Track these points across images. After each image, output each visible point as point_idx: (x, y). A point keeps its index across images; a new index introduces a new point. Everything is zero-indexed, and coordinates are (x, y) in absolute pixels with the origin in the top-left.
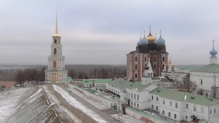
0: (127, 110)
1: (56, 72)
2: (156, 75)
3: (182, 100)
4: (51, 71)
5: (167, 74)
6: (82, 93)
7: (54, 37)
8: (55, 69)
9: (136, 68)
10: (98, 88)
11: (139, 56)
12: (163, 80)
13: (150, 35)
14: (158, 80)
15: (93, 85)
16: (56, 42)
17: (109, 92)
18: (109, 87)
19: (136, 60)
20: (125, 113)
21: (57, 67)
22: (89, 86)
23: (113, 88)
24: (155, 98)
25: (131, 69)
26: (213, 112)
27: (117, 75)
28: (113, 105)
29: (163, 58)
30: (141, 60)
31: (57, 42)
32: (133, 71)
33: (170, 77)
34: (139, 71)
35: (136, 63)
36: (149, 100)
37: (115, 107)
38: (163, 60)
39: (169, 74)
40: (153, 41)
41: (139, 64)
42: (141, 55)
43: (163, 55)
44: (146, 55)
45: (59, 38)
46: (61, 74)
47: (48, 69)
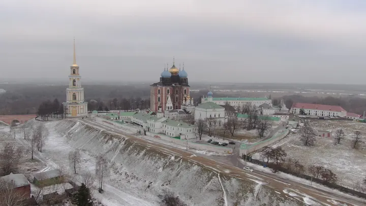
0: (147, 133)
1: (77, 105)
2: (176, 107)
3: (176, 126)
4: (70, 104)
5: (185, 107)
6: (113, 124)
7: (72, 67)
8: (74, 101)
9: (159, 101)
10: (124, 121)
11: (162, 89)
12: (181, 112)
13: (174, 67)
14: (176, 113)
15: (119, 118)
16: (74, 73)
17: (134, 123)
18: (133, 120)
19: (159, 93)
20: (145, 135)
21: (77, 99)
22: (115, 119)
23: (137, 120)
24: (164, 126)
25: (154, 102)
26: (189, 131)
27: (140, 106)
28: (139, 131)
29: (185, 90)
30: (164, 93)
31: (76, 72)
32: (156, 104)
33: (187, 110)
34: (162, 103)
35: (159, 95)
36: (161, 128)
37: (140, 132)
38: (185, 93)
39: (187, 107)
40: (176, 73)
41: (162, 96)
42: (164, 88)
43: (185, 88)
44: (168, 88)
45: (78, 68)
46: (82, 107)
47: (67, 102)
